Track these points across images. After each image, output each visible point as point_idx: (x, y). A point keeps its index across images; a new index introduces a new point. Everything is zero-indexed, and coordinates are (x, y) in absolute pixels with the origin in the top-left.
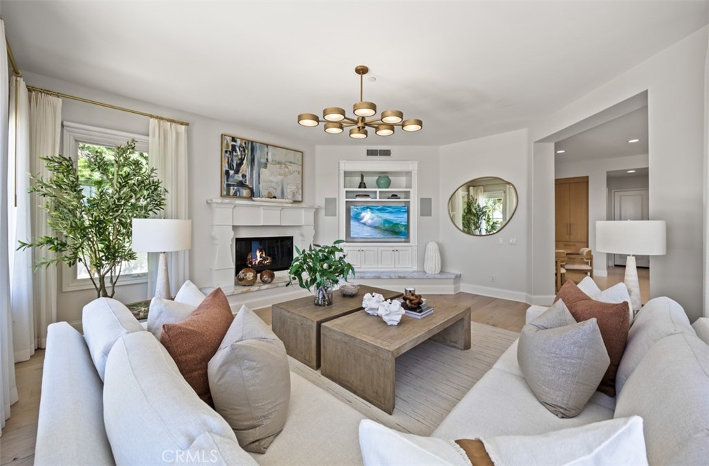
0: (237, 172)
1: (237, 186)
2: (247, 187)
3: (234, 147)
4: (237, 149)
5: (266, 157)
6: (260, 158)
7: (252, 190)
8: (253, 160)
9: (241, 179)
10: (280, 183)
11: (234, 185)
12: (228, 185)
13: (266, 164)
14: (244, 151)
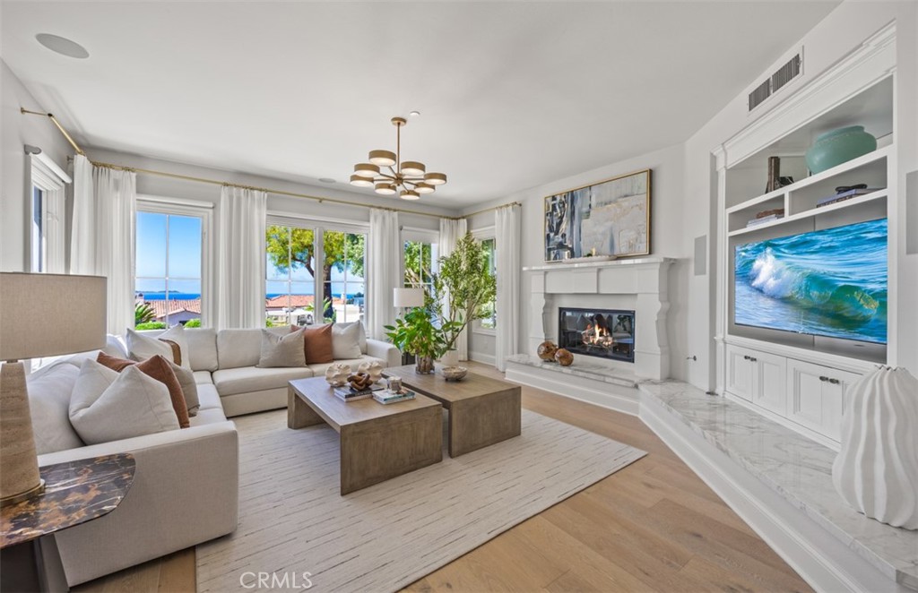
0: (557, 233)
1: (558, 248)
2: (567, 248)
3: (554, 206)
4: (557, 207)
5: (589, 202)
6: (582, 207)
7: (572, 249)
8: (573, 213)
9: (561, 240)
10: (608, 233)
11: (554, 249)
12: (549, 250)
13: (589, 212)
14: (564, 206)
